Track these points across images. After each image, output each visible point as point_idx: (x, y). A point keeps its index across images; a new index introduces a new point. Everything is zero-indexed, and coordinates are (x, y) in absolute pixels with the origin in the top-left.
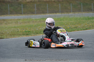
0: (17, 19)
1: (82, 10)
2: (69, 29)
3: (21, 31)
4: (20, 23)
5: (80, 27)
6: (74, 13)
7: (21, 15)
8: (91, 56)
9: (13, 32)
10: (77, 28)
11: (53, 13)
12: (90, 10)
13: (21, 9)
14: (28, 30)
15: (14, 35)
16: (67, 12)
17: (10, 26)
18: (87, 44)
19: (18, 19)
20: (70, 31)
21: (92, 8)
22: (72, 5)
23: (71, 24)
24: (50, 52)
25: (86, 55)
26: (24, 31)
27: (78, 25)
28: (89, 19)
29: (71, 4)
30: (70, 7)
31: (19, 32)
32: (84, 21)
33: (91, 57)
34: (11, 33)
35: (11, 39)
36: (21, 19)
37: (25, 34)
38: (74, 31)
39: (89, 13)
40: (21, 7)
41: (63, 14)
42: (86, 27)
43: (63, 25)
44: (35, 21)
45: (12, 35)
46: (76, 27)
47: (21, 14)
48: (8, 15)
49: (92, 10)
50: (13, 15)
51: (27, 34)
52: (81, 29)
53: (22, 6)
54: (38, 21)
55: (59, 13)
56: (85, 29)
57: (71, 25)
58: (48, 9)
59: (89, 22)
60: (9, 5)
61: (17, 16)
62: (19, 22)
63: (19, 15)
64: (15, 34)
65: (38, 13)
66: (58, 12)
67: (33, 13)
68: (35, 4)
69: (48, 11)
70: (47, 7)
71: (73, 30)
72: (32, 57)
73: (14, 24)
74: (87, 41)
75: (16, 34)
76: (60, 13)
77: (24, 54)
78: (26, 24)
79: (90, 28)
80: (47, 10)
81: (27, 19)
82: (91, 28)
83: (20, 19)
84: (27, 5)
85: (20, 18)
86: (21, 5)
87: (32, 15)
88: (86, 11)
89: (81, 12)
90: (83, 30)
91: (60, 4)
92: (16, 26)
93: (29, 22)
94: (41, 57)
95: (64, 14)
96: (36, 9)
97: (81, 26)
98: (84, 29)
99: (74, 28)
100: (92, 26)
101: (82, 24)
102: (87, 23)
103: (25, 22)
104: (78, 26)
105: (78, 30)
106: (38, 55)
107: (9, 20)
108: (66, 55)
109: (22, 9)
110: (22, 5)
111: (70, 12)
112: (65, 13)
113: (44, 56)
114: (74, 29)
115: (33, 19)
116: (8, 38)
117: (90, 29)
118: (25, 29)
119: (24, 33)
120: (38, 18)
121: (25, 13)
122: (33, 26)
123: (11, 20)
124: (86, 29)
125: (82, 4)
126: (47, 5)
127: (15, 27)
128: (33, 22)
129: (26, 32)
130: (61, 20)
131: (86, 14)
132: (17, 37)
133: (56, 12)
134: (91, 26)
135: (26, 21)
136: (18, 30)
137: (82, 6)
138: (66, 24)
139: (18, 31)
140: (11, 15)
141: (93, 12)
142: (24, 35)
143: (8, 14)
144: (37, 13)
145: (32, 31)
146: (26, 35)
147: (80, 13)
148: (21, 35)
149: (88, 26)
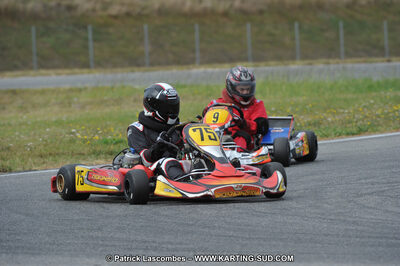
0: (67, 87)
1: (342, 49)
3: (85, 141)
4: (83, 107)
5: (332, 122)
6: (310, 64)
7: (86, 71)
9: (52, 142)
10: (322, 127)
11: (221, 62)
12: (374, 50)
13: (86, 47)
14: (115, 133)
15: (57, 154)
16: (279, 58)
17: (39, 119)
18: (361, 195)
19: (71, 90)
21: (386, 42)
22: (300, 27)
24: (207, 230)
25: (358, 239)
26: (97, 137)
27: (325, 114)
28: (370, 88)
29: (296, 25)
30: (293, 39)
31: (77, 142)
32: (350, 96)
33: (381, 249)
34: (45, 146)
35: (44, 175)
36: (86, 89)
37: (100, 153)
39: (371, 62)
40: (86, 39)
41: (263, 68)
42: (359, 124)
45: (46, 156)
46: (317, 124)
47: (86, 66)
48: (32, 72)
49: (382, 49)
50: (51, 72)
51: (111, 153)
52: (339, 130)
53: (90, 36)
56: (355, 130)
58: (197, 46)
59: (372, 101)
60: (33, 29)
61: (68, 74)
62: (75, 100)
63: (77, 70)
64: (61, 151)
65: (155, 64)
66: (243, 59)
67: (136, 62)
68: (146, 27)
69: (198, 55)
70: (197, 35)
73: (56, 109)
74: (363, 181)
75: (63, 154)
76: (251, 64)
77: (97, 237)
78: (107, 110)
79: (373, 128)
80: (194, 51)
81: (112, 88)
82: (379, 125)
83: (80, 90)
84: (111, 30)
85: (79, 85)
86: (85, 27)
87: (133, 71)
88: (360, 57)
89: (337, 60)
90: (348, 134)
91: (249, 26)
92: (64, 117)
93: (118, 101)
94: (168, 250)
95: (266, 65)
96: (147, 48)
97: (337, 118)
98: (348, 130)
99: (310, 125)
100: (383, 116)
101: (342, 111)
102: (365, 106)
103: (102, 103)
104: (325, 118)
105: (326, 136)
106: (154, 242)
107: (36, 92)
108: (274, 243)
109: (91, 44)
110: (90, 27)
111: (293, 58)
112: (272, 63)
113: (181, 244)
115: (137, 87)
116: (30, 170)
117: (375, 132)
118: (102, 129)
119: (98, 149)
121: (100, 64)
122: (133, 117)
123: (43, 92)
124: (360, 131)
125: (341, 24)
126: (197, 27)
127: (59, 123)
128: (135, 100)
129: (106, 143)
131: (357, 66)
133: (232, 60)
134: (378, 116)
135: (105, 98)
136: (73, 133)
137: (342, 33)
138: (273, 109)
139: (72, 141)
140: (43, 71)
141: (387, 58)
142: (97, 154)
143: (31, 68)
144: (152, 64)
146: (106, 158)
147: (331, 61)
148: (83, 154)
149: (366, 117)
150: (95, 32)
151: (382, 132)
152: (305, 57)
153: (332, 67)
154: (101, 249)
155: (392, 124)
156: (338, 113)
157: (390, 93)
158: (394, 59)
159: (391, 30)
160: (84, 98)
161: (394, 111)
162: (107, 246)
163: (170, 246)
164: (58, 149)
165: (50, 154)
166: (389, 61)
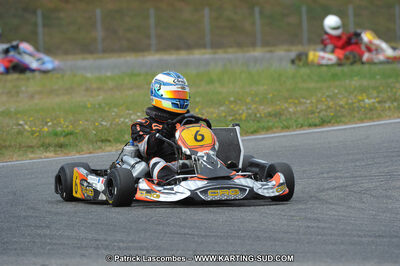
1: (305, 35)
2: (246, 120)
3: (33, 133)
4: (32, 97)
5: (294, 113)
6: (271, 51)
10: (283, 117)
11: (178, 48)
13: (35, 33)
14: (65, 125)
15: (4, 147)
16: (240, 45)
19: (18, 78)
20: (252, 129)
22: (261, 13)
23: (257, 99)
25: (319, 237)
26: (46, 129)
27: (287, 105)
28: (335, 76)
29: (257, 10)
30: (254, 24)
31: (26, 133)
32: (312, 85)
33: (342, 247)
36: (35, 77)
37: (49, 145)
40: (36, 25)
41: (221, 54)
42: (321, 114)
43: (221, 105)
44: (95, 86)
46: (278, 115)
51: (61, 146)
52: (301, 121)
53: (40, 20)
54: (111, 84)
55: (203, 51)
56: (317, 121)
57: (254, 106)
58: (153, 32)
59: (336, 91)
62: (23, 89)
64: (8, 143)
65: (108, 50)
66: (201, 45)
67: (87, 48)
68: (98, 12)
69: (153, 41)
70: (152, 21)
71: (263, 128)
72: (79, 248)
73: (4, 98)
74: (325, 175)
75: (10, 146)
76: (209, 51)
77: (45, 236)
78: (57, 100)
79: (336, 119)
80: (148, 37)
81: (63, 76)
82: (343, 116)
83: (28, 79)
84: (62, 15)
86: (34, 12)
87: (84, 59)
89: (300, 47)
90: (310, 126)
91: (207, 11)
92: (13, 107)
93: (69, 91)
95: (225, 52)
96: (99, 33)
97: (299, 108)
98: (311, 121)
99: (270, 115)
100: (347, 107)
101: (304, 101)
102: (328, 96)
103: (52, 92)
104: (287, 109)
105: (287, 128)
106: (105, 240)
109: (40, 29)
110: (39, 12)
111: (253, 45)
112: (230, 50)
113: (133, 241)
114: (270, 124)
115: (89, 75)
117: (339, 123)
118: (52, 120)
119: (47, 141)
120: (109, 74)
121: (50, 50)
122: (85, 107)
124: (323, 123)
125: (304, 9)
126: (152, 11)
127: (6, 114)
128: (87, 90)
129: (56, 134)
130: (211, 82)
132: (15, 156)
133: (189, 47)
134: (341, 106)
135: (55, 87)
136: (21, 125)
137: (304, 17)
138: (232, 99)
139: (20, 133)
142: (45, 146)
144: (105, 51)
145: (82, 131)
146: (55, 151)
147: (293, 48)
148: (32, 147)
149: (329, 107)
150: (44, 17)
151: (346, 123)
152: (266, 44)
155: (356, 114)
156: (300, 103)
157: (355, 82)
159: (357, 15)
160: (33, 87)
161: (359, 101)
164: (5, 141)
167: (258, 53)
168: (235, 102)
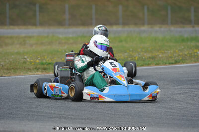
0: (24, 35)
1: (169, 21)
2: (138, 60)
3: (31, 62)
4: (31, 45)
5: (162, 57)
6: (152, 27)
7: (34, 27)
8: (183, 119)
9: (14, 62)
10: (156, 59)
12: (185, 21)
13: (35, 15)
14: (47, 59)
15: (17, 69)
16: (136, 24)
17: (8, 51)
18: (175, 94)
19: (25, 37)
20: (140, 64)
21: (192, 18)
22: (148, 9)
23: (144, 50)
24: (92, 109)
25: (171, 116)
26: (38, 61)
27: (158, 53)
28: (183, 40)
29: (146, 8)
30: (144, 14)
31: (27, 62)
32: (171, 44)
33: (183, 121)
34: (11, 64)
35: (9, 79)
36: (33, 37)
37: (39, 69)
38: (149, 64)
40: (35, 11)
41: (127, 28)
42: (175, 58)
43: (126, 52)
44: (63, 41)
45: (11, 70)
46: (153, 58)
47: (34, 25)
48: (6, 27)
49: (190, 21)
50: (16, 27)
51: (45, 69)
52: (165, 61)
53: (38, 9)
54: (71, 41)
55: (118, 26)
56: (173, 62)
57: (141, 53)
58: (94, 17)
59: (183, 47)
60: (8, 6)
61: (25, 29)
62: (28, 42)
63: (30, 27)
64: (18, 67)
66: (117, 24)
67: (61, 24)
68: (67, 6)
69: (94, 21)
70: (93, 11)
71: (146, 64)
72: (51, 118)
73: (18, 46)
75: (20, 69)
76: (121, 26)
77: (35, 111)
78: (44, 47)
79: (183, 60)
80: (91, 19)
81: (48, 36)
82: (186, 59)
83: (30, 37)
85: (30, 35)
86: (35, 5)
87: (59, 28)
89: (166, 26)
90: (169, 63)
91: (121, 8)
92: (22, 50)
93: (50, 43)
96: (67, 16)
97: (164, 55)
98: (170, 61)
99: (150, 58)
100: (188, 55)
101: (167, 51)
102: (179, 50)
103: (42, 44)
104: (158, 55)
105: (157, 64)
106: (64, 114)
107: (8, 37)
109: (38, 13)
110: (38, 5)
111: (143, 24)
112: (132, 26)
113: (78, 116)
114: (150, 62)
115: (61, 36)
116: (2, 77)
117: (183, 63)
118: (41, 57)
119: (38, 67)
120: (71, 36)
121: (42, 24)
122: (58, 51)
123: (11, 38)
124: (176, 62)
125: (169, 8)
126: (93, 7)
127: (18, 53)
128: (59, 43)
129: (43, 64)
130: (121, 41)
132: (22, 73)
134: (186, 55)
135: (44, 41)
136: (25, 58)
137: (169, 12)
138: (131, 49)
139: (25, 62)
140: (12, 27)
142: (37, 69)
144: (70, 25)
146: (42, 72)
147: (163, 26)
148: (30, 69)
149: (179, 55)
150: (41, 8)
151: (187, 63)
152: (149, 24)
153: (162, 29)
154: (36, 117)
155: (193, 59)
156: (165, 53)
157: (193, 43)
158: (196, 26)
159: (195, 12)
160: (32, 41)
161: (194, 52)
162: (40, 115)
163: (72, 117)
164: (17, 66)
165: (13, 69)
166: (193, 27)
167: (145, 28)
168: (133, 51)
